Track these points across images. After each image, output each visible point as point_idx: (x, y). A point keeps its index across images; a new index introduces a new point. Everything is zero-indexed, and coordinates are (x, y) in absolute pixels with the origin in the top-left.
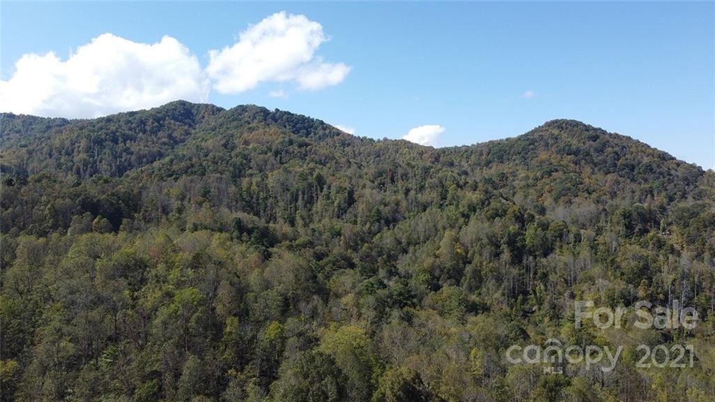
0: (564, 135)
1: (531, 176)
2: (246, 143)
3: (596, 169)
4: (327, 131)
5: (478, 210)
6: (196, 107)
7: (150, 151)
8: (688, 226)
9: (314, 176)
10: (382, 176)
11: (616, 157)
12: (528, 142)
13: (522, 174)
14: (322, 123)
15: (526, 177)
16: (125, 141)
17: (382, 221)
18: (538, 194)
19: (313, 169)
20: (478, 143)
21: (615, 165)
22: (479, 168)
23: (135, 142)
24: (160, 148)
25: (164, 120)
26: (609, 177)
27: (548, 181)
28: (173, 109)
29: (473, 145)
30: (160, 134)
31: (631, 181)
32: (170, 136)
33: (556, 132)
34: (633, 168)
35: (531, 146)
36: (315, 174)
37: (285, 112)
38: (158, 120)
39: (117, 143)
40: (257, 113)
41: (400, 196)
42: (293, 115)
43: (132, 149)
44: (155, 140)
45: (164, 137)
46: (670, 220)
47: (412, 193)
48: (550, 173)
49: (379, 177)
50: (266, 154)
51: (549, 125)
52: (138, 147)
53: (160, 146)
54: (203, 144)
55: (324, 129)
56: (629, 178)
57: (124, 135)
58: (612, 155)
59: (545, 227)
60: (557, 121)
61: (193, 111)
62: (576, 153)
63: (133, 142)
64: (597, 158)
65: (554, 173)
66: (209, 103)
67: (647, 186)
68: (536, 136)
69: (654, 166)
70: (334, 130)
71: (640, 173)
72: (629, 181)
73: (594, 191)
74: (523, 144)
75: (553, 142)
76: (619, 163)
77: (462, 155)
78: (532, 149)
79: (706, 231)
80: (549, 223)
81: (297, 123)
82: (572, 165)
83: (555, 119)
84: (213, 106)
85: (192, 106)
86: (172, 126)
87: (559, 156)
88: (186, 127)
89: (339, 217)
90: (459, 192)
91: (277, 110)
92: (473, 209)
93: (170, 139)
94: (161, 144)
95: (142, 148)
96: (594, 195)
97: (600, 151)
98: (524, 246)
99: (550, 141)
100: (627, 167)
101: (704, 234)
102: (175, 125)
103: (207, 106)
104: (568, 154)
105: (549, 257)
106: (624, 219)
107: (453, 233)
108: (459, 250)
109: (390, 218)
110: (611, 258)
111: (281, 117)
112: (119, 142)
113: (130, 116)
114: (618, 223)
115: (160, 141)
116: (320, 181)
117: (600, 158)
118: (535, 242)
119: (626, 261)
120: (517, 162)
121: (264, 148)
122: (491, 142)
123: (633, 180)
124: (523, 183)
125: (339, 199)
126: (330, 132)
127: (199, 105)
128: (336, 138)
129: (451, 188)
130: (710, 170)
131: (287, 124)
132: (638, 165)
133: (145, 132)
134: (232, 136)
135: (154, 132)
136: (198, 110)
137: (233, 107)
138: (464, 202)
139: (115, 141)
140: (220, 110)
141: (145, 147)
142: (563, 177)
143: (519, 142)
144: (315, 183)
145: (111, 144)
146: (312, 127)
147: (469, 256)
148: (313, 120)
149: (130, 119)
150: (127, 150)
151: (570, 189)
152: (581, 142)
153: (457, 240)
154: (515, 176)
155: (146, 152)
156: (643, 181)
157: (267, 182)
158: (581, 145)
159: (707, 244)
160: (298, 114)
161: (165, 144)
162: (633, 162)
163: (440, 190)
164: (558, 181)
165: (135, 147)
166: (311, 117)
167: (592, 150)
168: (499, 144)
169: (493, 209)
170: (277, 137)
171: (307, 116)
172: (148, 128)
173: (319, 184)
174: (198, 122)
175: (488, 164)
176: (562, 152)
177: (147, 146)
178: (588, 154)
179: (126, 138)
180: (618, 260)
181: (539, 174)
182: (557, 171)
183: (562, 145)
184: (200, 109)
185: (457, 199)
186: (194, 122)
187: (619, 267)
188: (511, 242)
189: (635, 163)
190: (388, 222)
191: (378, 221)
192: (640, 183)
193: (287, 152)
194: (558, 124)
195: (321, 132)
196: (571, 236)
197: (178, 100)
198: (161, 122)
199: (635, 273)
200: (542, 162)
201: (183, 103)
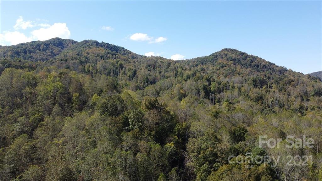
0: (229, 54)
1: (215, 68)
2: (88, 53)
3: (243, 67)
4: (126, 52)
5: (191, 78)
6: (64, 41)
7: (42, 58)
8: (279, 84)
9: (118, 64)
10: (150, 67)
11: (251, 62)
12: (214, 57)
13: (211, 68)
14: (123, 48)
15: (213, 69)
16: (30, 53)
17: (149, 82)
18: (218, 75)
19: (118, 62)
20: (193, 58)
21: (251, 65)
22: (193, 67)
23: (35, 54)
24: (47, 57)
25: (49, 45)
26: (248, 70)
27: (222, 70)
28: (54, 41)
29: (191, 59)
30: (47, 51)
31: (257, 71)
32: (52, 52)
33: (226, 52)
34: (258, 66)
35: (215, 58)
36: (119, 63)
37: (106, 43)
38: (46, 45)
39: (26, 54)
40: (93, 43)
41: (157, 74)
42: (110, 44)
43: (34, 57)
44: (45, 53)
45: (49, 52)
46: (272, 82)
47: (162, 73)
48: (223, 67)
49: (148, 67)
50: (97, 57)
51: (223, 50)
52: (36, 56)
53: (47, 56)
54: (67, 54)
55: (124, 51)
56: (256, 70)
57: (30, 50)
58: (249, 61)
59: (220, 84)
60: (227, 49)
61: (63, 42)
62: (235, 60)
63: (34, 54)
64: (243, 62)
65: (225, 67)
66: (71, 39)
67: (264, 73)
68: (217, 54)
69: (267, 66)
70: (129, 52)
71: (261, 68)
72: (256, 71)
73: (241, 74)
74: (212, 57)
75: (225, 56)
76: (252, 64)
77: (186, 63)
78: (216, 59)
79: (286, 86)
80: (221, 82)
81: (112, 48)
82: (232, 65)
83: (226, 48)
84: (73, 40)
85: (63, 40)
86: (53, 48)
87: (227, 61)
88: (60, 49)
89: (129, 80)
90: (183, 71)
91: (103, 42)
92: (189, 77)
93: (52, 53)
94: (48, 55)
95: (39, 56)
96: (241, 75)
97: (245, 59)
98: (210, 91)
99: (223, 56)
100: (256, 66)
101: (285, 87)
102: (54, 47)
103: (70, 40)
104: (231, 60)
105: (221, 94)
106: (253, 82)
107: (180, 85)
108: (182, 92)
109: (153, 81)
110: (246, 94)
111: (104, 45)
112: (27, 53)
113: (33, 43)
114: (251, 84)
115: (47, 54)
116: (121, 66)
117: (244, 62)
118: (215, 89)
119: (253, 94)
120: (209, 64)
121: (96, 55)
122: (198, 58)
123: (258, 71)
124: (211, 71)
125: (129, 73)
126: (127, 52)
127: (66, 40)
128: (129, 55)
129: (179, 70)
130: (290, 69)
131: (107, 48)
132: (260, 65)
133: (40, 50)
134: (81, 51)
135: (44, 50)
136: (65, 42)
137: (82, 41)
138: (185, 75)
139: (25, 53)
140: (76, 42)
141: (40, 56)
142: (228, 69)
143: (210, 57)
144: (119, 67)
145: (23, 54)
146: (118, 50)
147: (186, 94)
148: (119, 47)
149: (33, 44)
150: (31, 57)
151: (231, 73)
152: (237, 55)
153: (182, 88)
154: (208, 69)
155: (40, 58)
156: (262, 72)
157: (97, 66)
158: (237, 57)
159: (287, 91)
160: (112, 44)
161: (49, 55)
162: (258, 64)
163: (175, 72)
164: (226, 70)
165: (35, 56)
166: (118, 46)
167: (241, 59)
168: (202, 58)
169: (197, 77)
170: (102, 51)
171: (116, 45)
172: (41, 48)
173: (121, 67)
174: (65, 47)
175: (197, 66)
176: (228, 60)
177: (41, 56)
178: (239, 60)
179: (30, 52)
180: (250, 94)
181: (218, 68)
182: (226, 66)
183: (228, 57)
184: (66, 42)
185: (182, 74)
186: (64, 47)
187: (250, 97)
188: (205, 89)
189: (259, 64)
190: (151, 83)
191: (147, 82)
192: (261, 72)
193: (106, 56)
194: (227, 50)
195: (123, 52)
196: (231, 87)
197: (56, 37)
198: (48, 46)
199: (257, 99)
200: (220, 63)
201: (58, 39)
